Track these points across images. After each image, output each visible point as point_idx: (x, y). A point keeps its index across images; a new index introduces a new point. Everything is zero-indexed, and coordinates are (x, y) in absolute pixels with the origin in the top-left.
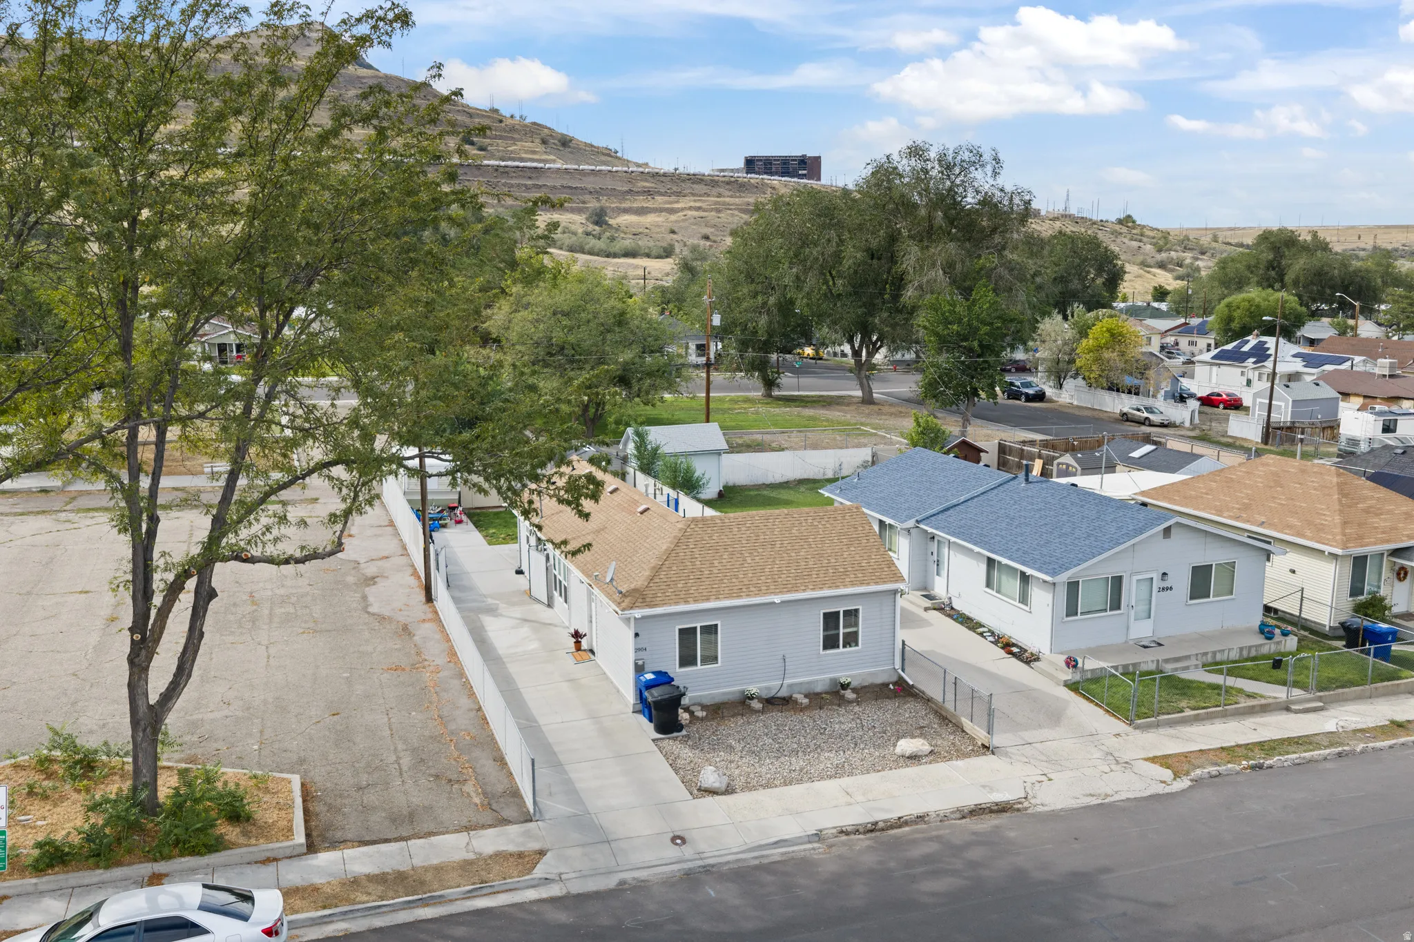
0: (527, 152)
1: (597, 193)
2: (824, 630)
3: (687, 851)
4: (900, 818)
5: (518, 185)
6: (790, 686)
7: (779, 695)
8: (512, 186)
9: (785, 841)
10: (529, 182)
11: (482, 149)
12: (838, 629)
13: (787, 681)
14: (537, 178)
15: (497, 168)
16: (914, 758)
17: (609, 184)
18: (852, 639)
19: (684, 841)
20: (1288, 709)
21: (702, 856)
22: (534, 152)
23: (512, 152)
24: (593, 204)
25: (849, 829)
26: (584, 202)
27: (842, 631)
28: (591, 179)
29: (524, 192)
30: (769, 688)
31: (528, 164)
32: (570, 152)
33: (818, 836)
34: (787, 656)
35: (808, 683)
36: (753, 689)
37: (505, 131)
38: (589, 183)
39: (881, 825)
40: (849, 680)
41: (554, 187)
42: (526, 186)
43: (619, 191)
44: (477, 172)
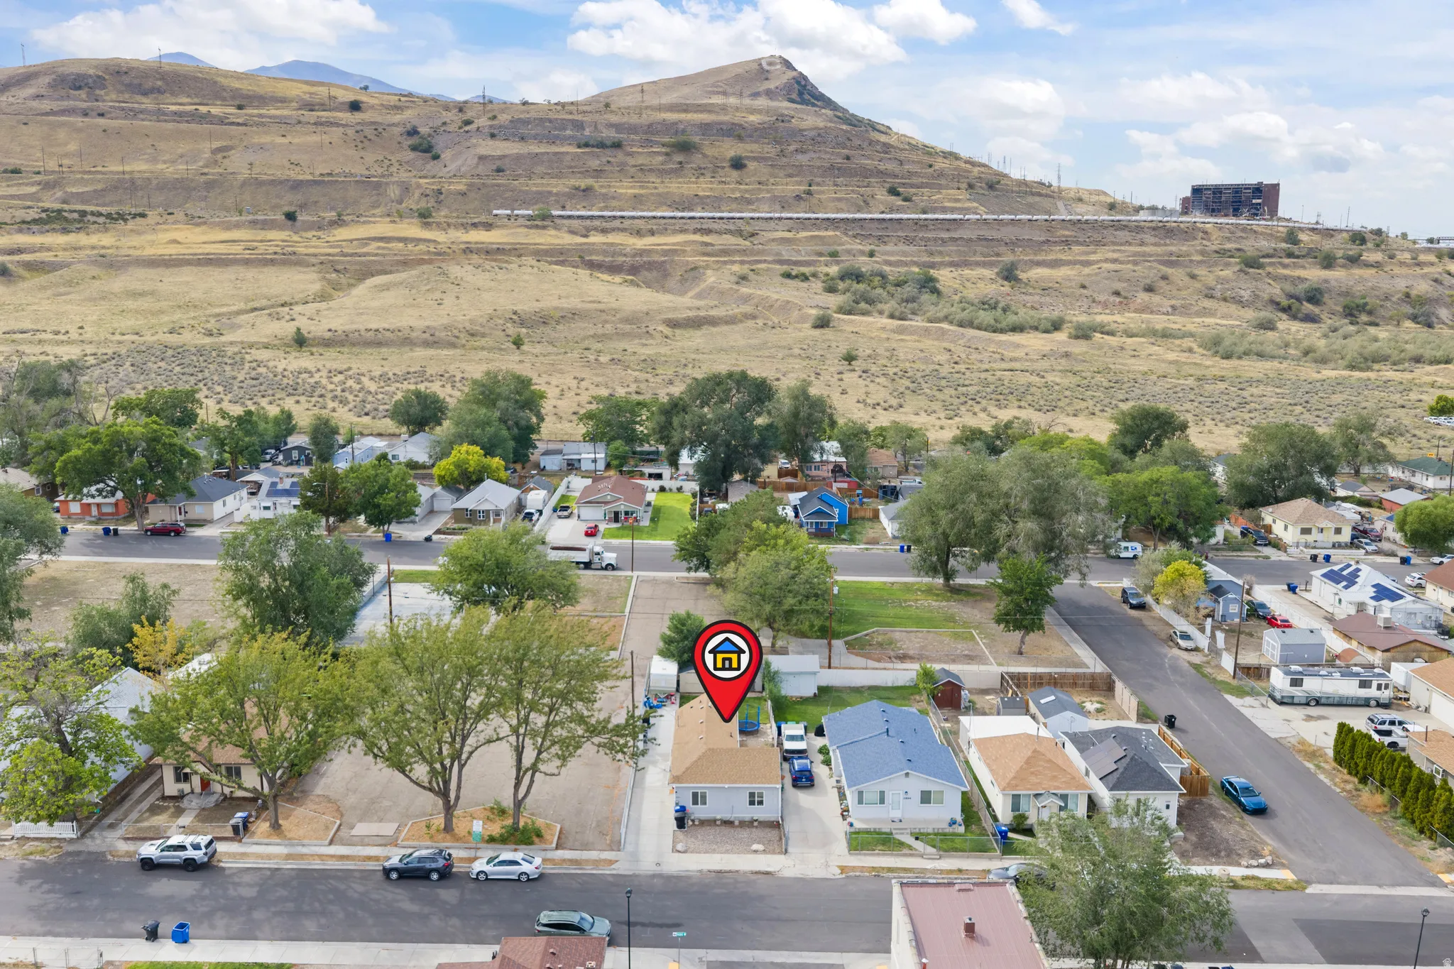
0: (950, 200)
1: (1013, 244)
5: (935, 239)
7: (730, 820)
8: (929, 239)
10: (945, 235)
11: (906, 200)
14: (955, 230)
15: (916, 222)
17: (1026, 234)
22: (957, 200)
23: (935, 201)
24: (1007, 257)
26: (998, 255)
28: (1010, 229)
29: (941, 245)
30: (726, 817)
31: (948, 216)
32: (996, 197)
36: (718, 817)
37: (933, 177)
38: (1008, 233)
41: (970, 240)
42: (942, 239)
43: (1036, 242)
44: (898, 226)
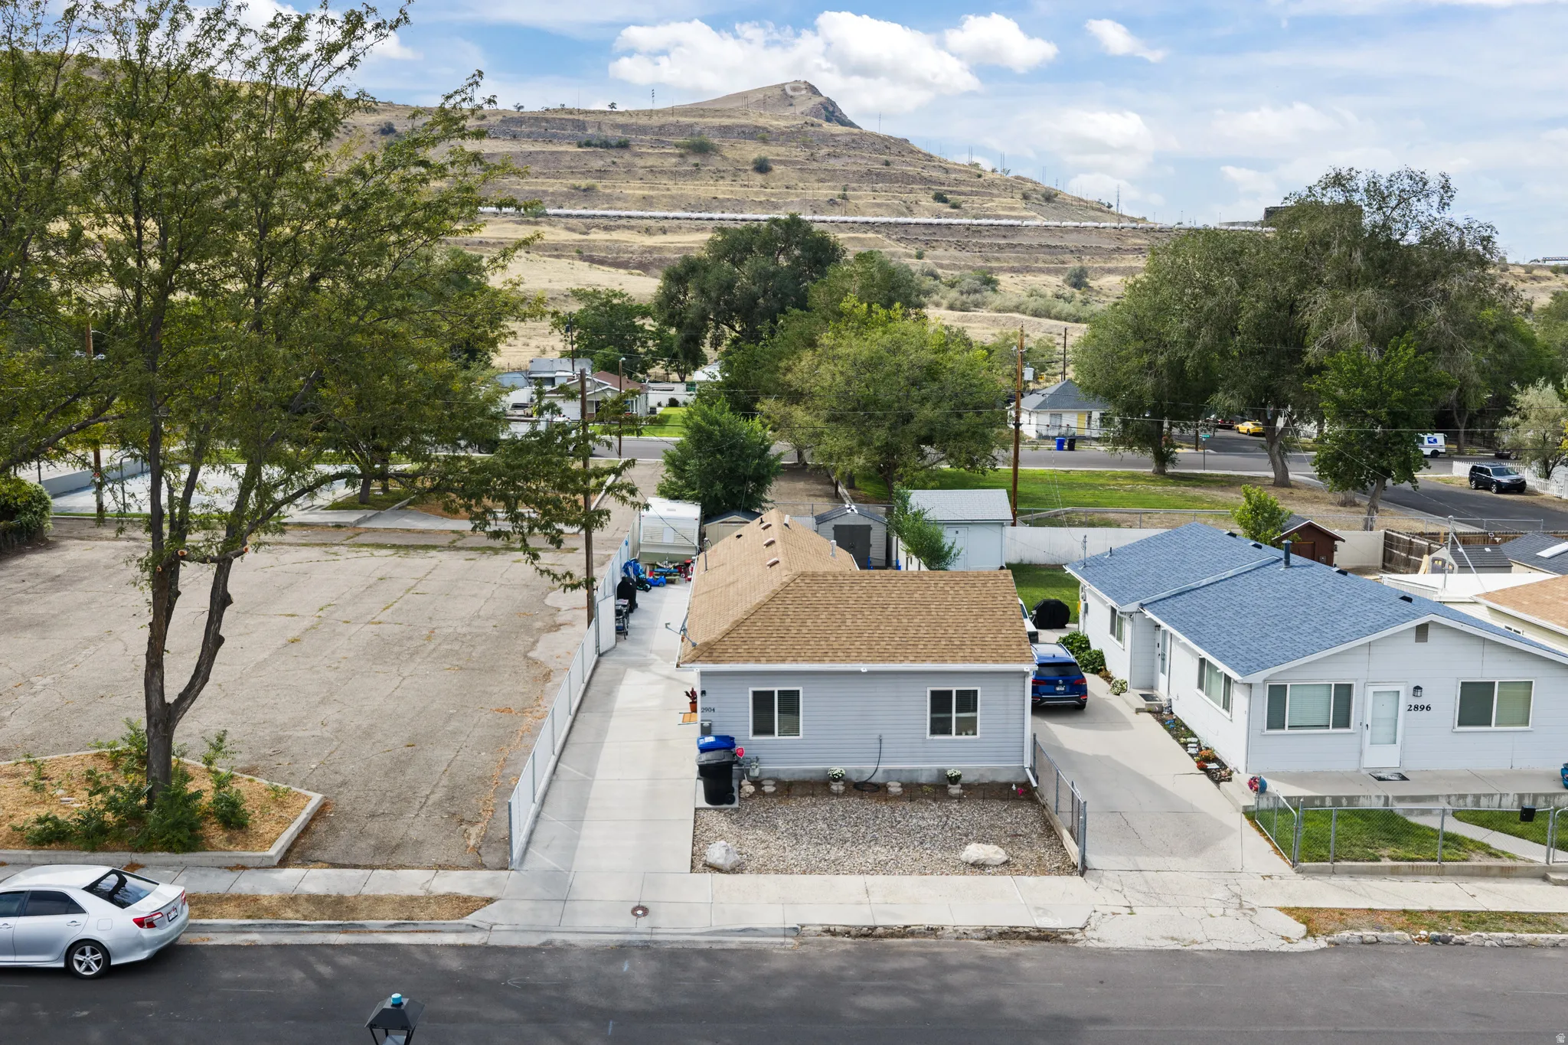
0: (1004, 208)
1: (1079, 252)
2: (933, 711)
3: (643, 924)
4: (906, 927)
5: (991, 245)
6: (887, 772)
7: (873, 780)
8: (984, 246)
9: (755, 930)
10: (1003, 242)
11: (954, 206)
12: (951, 712)
13: (882, 766)
14: (1013, 236)
15: (968, 227)
16: (979, 866)
17: (1093, 241)
18: (968, 726)
19: (645, 911)
20: (1545, 878)
21: (655, 931)
22: (1012, 209)
23: (988, 209)
24: (1074, 264)
25: (838, 929)
26: (1063, 263)
27: (954, 715)
28: (1074, 236)
29: (997, 251)
30: (861, 772)
31: (1004, 222)
32: (1054, 208)
33: (797, 931)
34: (884, 737)
35: (911, 771)
36: (837, 769)
37: (983, 186)
38: (1071, 241)
39: (880, 931)
40: (958, 772)
41: (1031, 246)
42: (999, 245)
43: (1106, 249)
44: (946, 231)
